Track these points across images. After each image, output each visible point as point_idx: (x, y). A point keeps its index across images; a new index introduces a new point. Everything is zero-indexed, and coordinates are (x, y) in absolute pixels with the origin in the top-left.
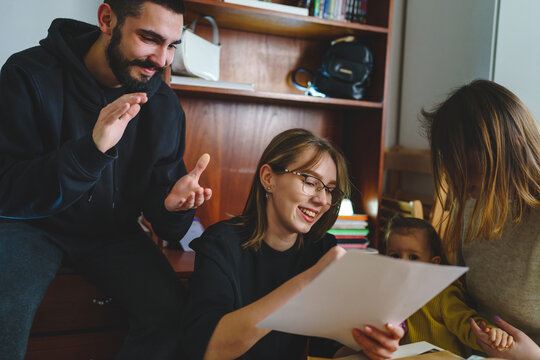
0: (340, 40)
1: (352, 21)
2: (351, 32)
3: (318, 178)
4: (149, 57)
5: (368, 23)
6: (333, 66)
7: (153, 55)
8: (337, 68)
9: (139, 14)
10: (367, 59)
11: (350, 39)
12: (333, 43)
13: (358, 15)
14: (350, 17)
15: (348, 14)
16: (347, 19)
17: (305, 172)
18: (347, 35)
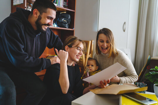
0: (63, 12)
1: (65, 7)
2: (65, 10)
3: (80, 48)
4: (48, 23)
5: (68, 8)
6: (62, 19)
7: (50, 23)
8: (63, 20)
9: (47, 12)
10: (69, 18)
11: (65, 12)
12: (61, 13)
13: (66, 6)
14: (64, 6)
15: (64, 5)
16: (64, 7)
17: (77, 47)
18: (64, 11)
